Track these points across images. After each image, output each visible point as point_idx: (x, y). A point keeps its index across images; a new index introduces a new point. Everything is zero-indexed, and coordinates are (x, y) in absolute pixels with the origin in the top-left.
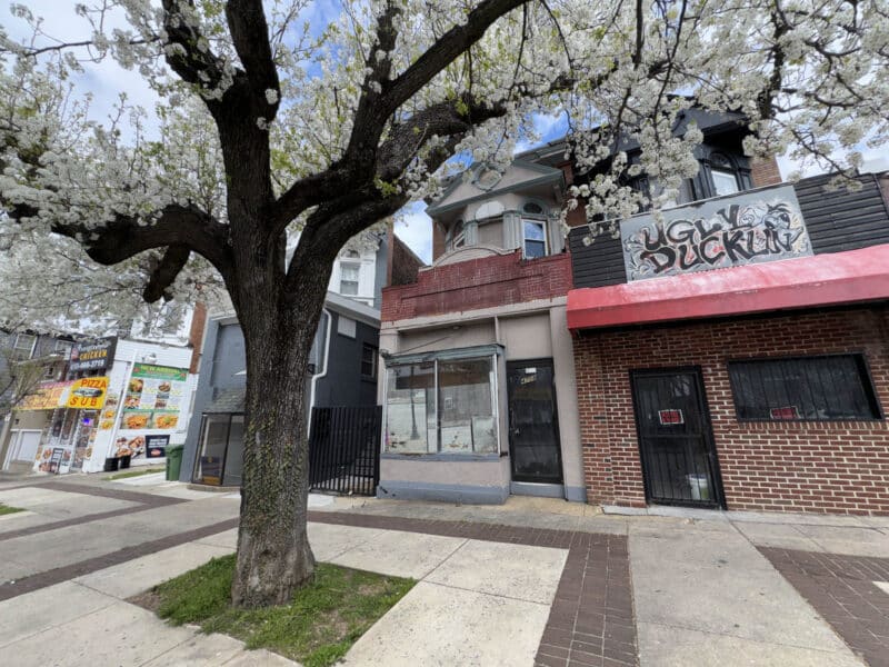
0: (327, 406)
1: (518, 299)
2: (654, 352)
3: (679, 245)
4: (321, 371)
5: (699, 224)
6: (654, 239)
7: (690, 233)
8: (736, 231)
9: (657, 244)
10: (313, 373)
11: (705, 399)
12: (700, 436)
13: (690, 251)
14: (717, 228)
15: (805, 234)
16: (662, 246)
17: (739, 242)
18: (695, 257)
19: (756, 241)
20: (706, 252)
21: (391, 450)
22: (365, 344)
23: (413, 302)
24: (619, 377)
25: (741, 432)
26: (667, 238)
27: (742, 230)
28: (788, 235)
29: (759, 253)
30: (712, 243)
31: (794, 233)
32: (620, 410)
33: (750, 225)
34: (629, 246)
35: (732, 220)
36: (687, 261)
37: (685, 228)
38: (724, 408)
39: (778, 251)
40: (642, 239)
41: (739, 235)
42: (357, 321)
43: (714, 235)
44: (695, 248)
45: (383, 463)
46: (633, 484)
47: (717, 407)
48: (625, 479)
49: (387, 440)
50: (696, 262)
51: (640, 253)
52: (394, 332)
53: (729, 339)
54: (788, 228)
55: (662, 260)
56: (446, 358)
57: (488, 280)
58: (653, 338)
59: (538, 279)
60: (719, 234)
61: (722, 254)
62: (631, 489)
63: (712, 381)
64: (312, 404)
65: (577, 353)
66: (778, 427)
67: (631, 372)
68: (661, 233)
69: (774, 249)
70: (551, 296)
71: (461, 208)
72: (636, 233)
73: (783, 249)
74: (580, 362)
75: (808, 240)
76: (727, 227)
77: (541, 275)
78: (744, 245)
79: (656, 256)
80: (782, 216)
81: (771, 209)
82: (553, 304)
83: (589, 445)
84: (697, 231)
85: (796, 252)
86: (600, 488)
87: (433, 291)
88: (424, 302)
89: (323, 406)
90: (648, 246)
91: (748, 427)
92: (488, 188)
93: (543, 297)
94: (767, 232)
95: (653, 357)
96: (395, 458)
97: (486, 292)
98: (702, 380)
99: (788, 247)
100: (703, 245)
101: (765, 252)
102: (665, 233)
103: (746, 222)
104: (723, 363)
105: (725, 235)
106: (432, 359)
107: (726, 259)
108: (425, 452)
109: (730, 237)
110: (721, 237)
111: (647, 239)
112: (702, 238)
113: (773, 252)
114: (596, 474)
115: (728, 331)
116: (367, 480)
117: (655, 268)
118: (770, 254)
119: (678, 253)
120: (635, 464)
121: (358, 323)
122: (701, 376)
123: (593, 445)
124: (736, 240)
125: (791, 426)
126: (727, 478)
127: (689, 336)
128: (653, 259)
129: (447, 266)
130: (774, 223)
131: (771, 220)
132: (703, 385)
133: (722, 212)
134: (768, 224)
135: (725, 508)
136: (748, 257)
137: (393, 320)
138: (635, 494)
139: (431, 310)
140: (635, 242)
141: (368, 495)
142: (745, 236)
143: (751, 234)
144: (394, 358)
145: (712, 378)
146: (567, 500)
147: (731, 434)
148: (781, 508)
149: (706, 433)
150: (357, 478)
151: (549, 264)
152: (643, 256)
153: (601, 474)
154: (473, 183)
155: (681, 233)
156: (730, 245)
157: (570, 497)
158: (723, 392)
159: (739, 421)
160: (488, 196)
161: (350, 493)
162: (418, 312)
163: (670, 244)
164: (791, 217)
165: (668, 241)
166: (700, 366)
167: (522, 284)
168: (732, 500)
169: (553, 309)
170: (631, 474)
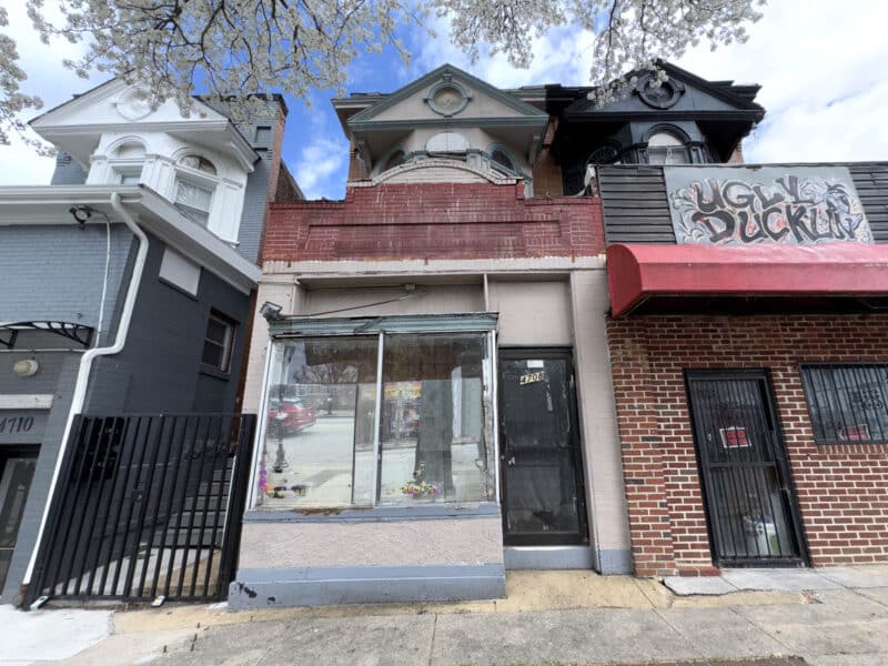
0: (115, 414)
1: (521, 251)
2: (714, 346)
3: (739, 210)
4: (110, 341)
5: (757, 189)
6: (708, 198)
7: (750, 199)
8: (799, 205)
9: (712, 206)
10: (87, 345)
11: (777, 413)
12: (774, 464)
13: (752, 221)
14: (778, 198)
15: (865, 222)
16: (719, 209)
17: (803, 219)
18: (758, 229)
19: (819, 221)
20: (769, 225)
21: (273, 504)
22: (214, 312)
23: (334, 235)
24: (670, 379)
25: (820, 458)
26: (724, 200)
27: (805, 205)
28: (850, 220)
29: (823, 236)
30: (775, 214)
31: (854, 219)
32: (674, 426)
33: (811, 202)
34: (677, 202)
35: (792, 192)
36: (749, 233)
37: (743, 192)
38: (800, 425)
39: (842, 237)
40: (694, 196)
41: (802, 211)
42: (202, 269)
43: (776, 205)
44: (757, 217)
45: (249, 532)
46: (694, 539)
47: (792, 423)
48: (683, 531)
49: (262, 483)
50: (759, 235)
51: (692, 213)
52: (290, 279)
53: (799, 336)
54: (848, 213)
55: (720, 227)
56: (399, 330)
57: (473, 217)
58: (711, 327)
59: (551, 228)
60: (782, 205)
61: (786, 230)
62: (693, 547)
63: (784, 389)
64: (76, 407)
65: (615, 340)
66: (859, 450)
67: (686, 372)
68: (716, 192)
69: (838, 234)
70: (573, 253)
71: (405, 130)
72: (685, 187)
73: (847, 236)
74: (619, 352)
75: (868, 229)
76: (789, 199)
77: (557, 222)
78: (808, 223)
79: (712, 220)
80: (841, 197)
81: (831, 189)
82: (576, 265)
83: (636, 482)
84: (757, 198)
85: (859, 241)
86: (653, 550)
87: (374, 221)
88: (355, 236)
89: (104, 415)
90: (701, 205)
91: (847, 451)
92: (448, 113)
93: (561, 254)
94: (828, 212)
95: (713, 353)
96: (280, 521)
97: (468, 234)
98: (772, 388)
99: (852, 235)
100: (766, 215)
101: (829, 235)
102: (721, 194)
103: (808, 198)
104: (794, 366)
105: (788, 208)
106: (372, 331)
107: (790, 236)
108: (349, 505)
109: (793, 211)
110: (784, 210)
111: (700, 197)
112: (764, 207)
113: (838, 237)
114: (647, 527)
115: (796, 326)
116: (205, 554)
117: (711, 235)
118: (835, 239)
119: (738, 221)
120: (696, 508)
121: (205, 275)
122: (770, 381)
123: (641, 482)
124: (800, 216)
125: (872, 449)
126: (809, 521)
127: (754, 329)
128: (707, 223)
129: (402, 186)
130: (836, 204)
131: (832, 200)
132: (773, 394)
133: (780, 181)
134: (830, 204)
135: (810, 563)
136: (814, 238)
137: (289, 260)
138: (698, 555)
139: (368, 251)
140: (685, 198)
141: (206, 600)
142: (809, 214)
143: (814, 211)
144: (291, 323)
145: (783, 385)
146: (599, 573)
147: (809, 460)
148: (869, 559)
149: (781, 459)
150: (180, 553)
151: (570, 208)
152: (696, 217)
153: (654, 527)
154: (426, 101)
155: (739, 197)
156: (794, 221)
157: (605, 566)
158: (798, 403)
159: (816, 444)
160: (447, 124)
161: (158, 602)
162: (341, 251)
163: (728, 208)
164: (850, 201)
165: (725, 204)
166: (770, 370)
167: (527, 231)
168: (818, 552)
169: (576, 273)
170: (692, 523)
